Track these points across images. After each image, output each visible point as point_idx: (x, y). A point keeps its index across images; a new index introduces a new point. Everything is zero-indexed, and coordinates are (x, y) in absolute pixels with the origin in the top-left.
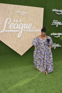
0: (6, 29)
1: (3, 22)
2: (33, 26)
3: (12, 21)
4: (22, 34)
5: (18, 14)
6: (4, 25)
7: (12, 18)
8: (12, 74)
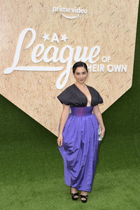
0: (20, 62)
1: (13, 42)
2: (104, 55)
3: (40, 38)
4: (69, 79)
5: (57, 15)
6: (15, 49)
7: (38, 27)
8: (39, 197)
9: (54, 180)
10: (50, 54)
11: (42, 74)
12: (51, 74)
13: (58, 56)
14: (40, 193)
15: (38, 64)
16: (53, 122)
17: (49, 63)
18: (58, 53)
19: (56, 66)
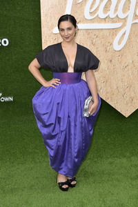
4: (129, 38)
9: (110, 160)
10: (106, 8)
11: (97, 33)
12: (107, 33)
13: (116, 10)
14: (92, 174)
16: (109, 90)
17: (105, 19)
18: (117, 6)
19: (113, 22)
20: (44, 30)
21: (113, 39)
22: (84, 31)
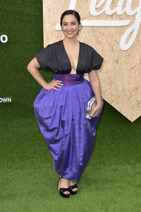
9: (114, 166)
10: (114, 4)
11: (103, 30)
12: (114, 31)
13: (124, 6)
14: (95, 181)
15: (98, 17)
16: (114, 92)
17: (112, 16)
19: (121, 19)
20: (45, 26)
21: (120, 37)
22: (89, 28)
